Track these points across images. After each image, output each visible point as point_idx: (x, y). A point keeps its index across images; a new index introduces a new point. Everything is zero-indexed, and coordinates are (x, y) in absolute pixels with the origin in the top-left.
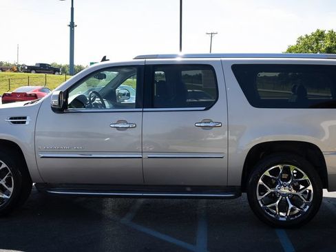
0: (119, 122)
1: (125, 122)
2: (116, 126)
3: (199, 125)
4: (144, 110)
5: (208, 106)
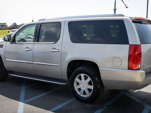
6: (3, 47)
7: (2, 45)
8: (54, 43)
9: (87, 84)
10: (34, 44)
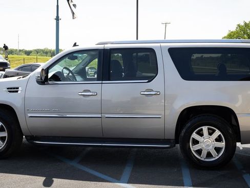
0: (85, 91)
1: (89, 91)
2: (82, 94)
3: (143, 93)
4: (103, 82)
5: (150, 79)
6: (17, 91)
7: (14, 88)
8: (147, 81)
9: (213, 141)
10: (102, 83)
